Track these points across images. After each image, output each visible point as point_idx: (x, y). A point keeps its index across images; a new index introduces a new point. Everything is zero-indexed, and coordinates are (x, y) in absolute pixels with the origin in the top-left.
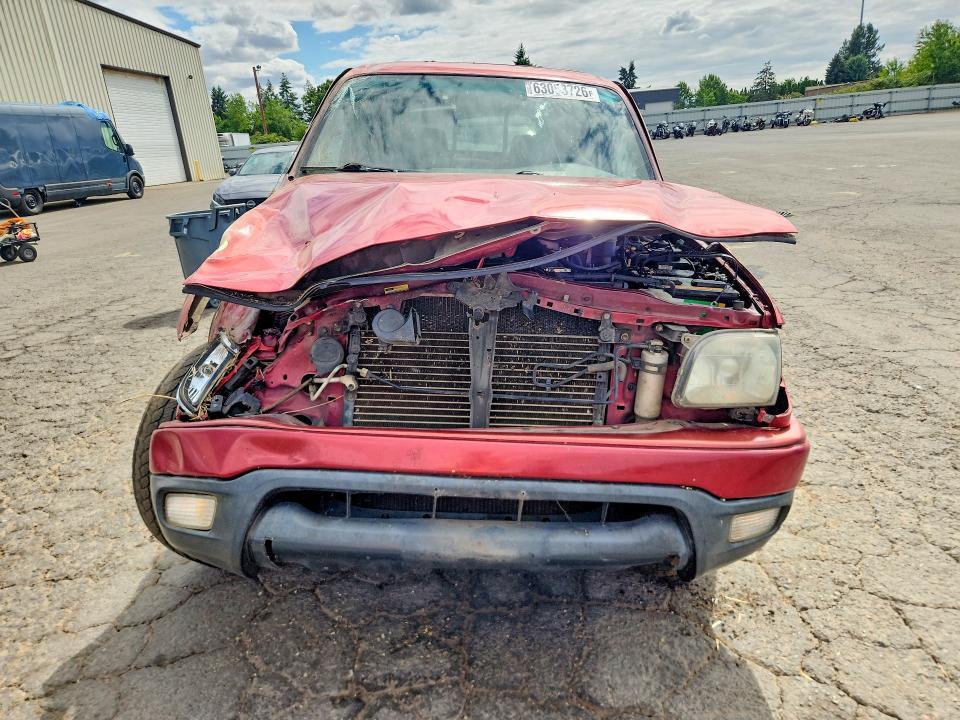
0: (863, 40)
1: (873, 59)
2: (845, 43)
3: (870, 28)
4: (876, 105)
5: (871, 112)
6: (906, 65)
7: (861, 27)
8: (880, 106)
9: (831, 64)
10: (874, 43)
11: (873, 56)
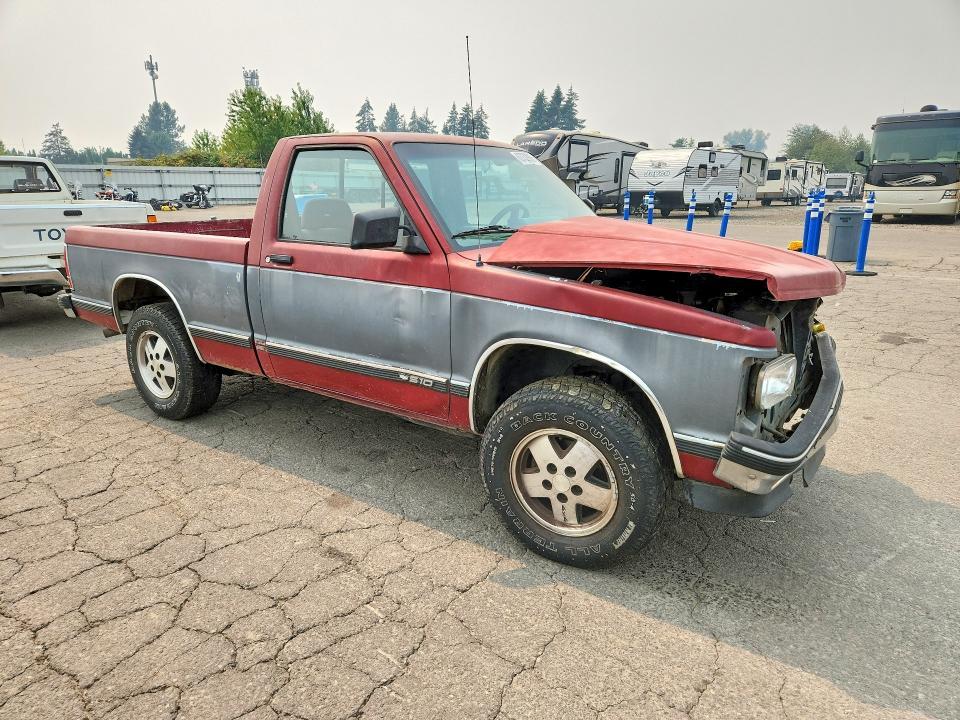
0: (161, 117)
1: (176, 139)
2: (143, 117)
3: (166, 106)
4: (197, 188)
5: (192, 198)
6: (220, 141)
7: (156, 104)
8: (203, 190)
9: (132, 137)
10: (173, 122)
11: (176, 135)
